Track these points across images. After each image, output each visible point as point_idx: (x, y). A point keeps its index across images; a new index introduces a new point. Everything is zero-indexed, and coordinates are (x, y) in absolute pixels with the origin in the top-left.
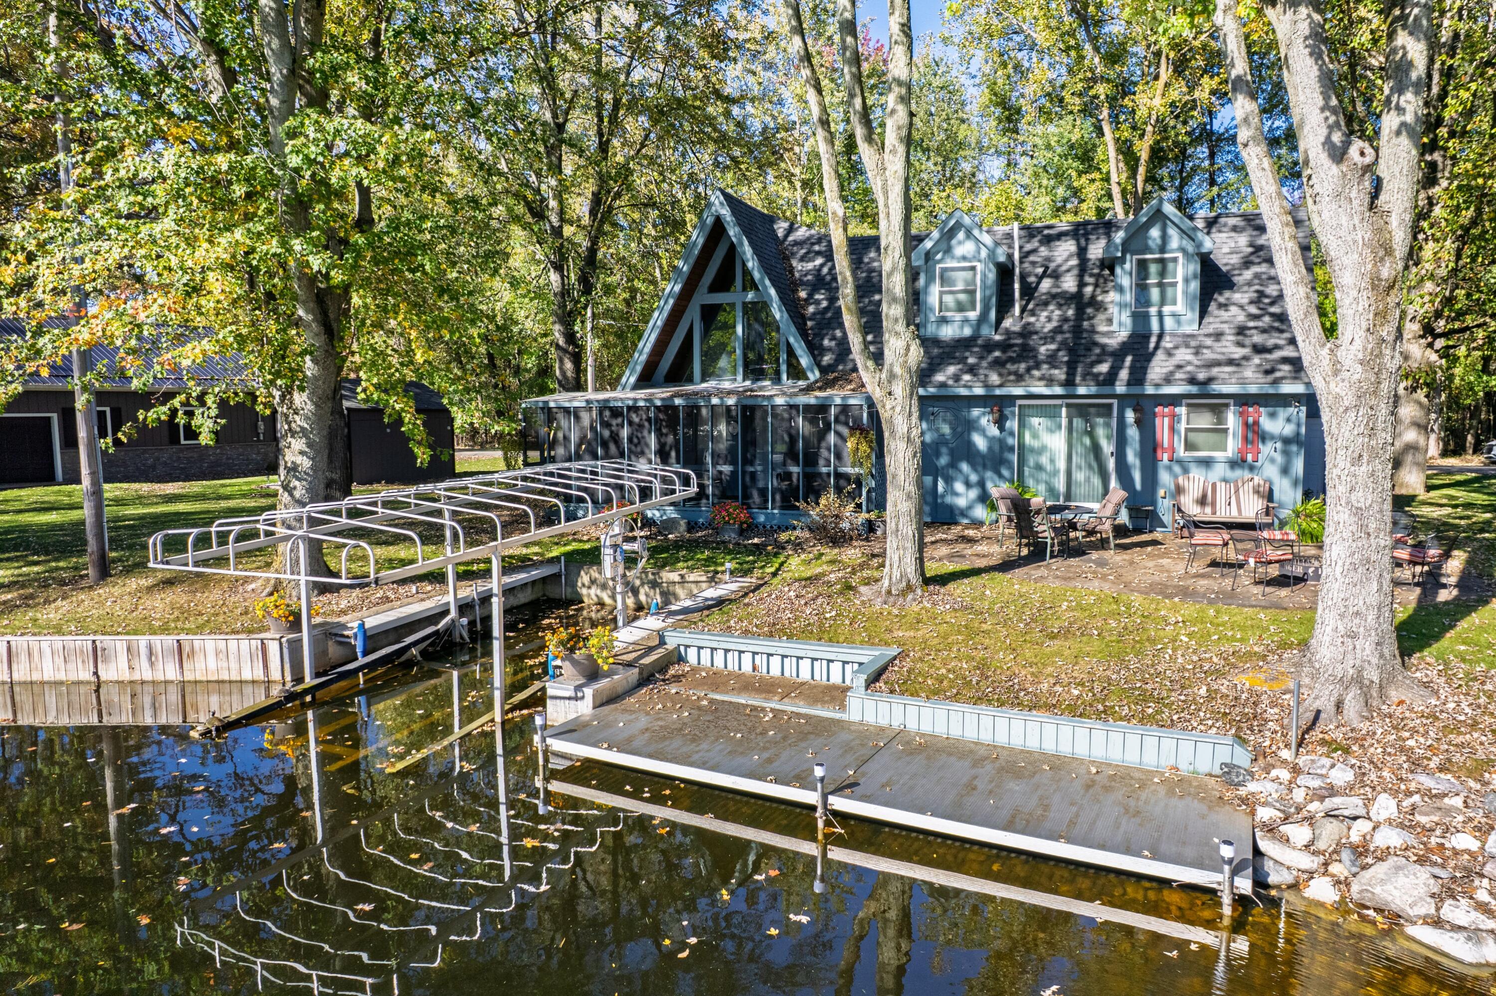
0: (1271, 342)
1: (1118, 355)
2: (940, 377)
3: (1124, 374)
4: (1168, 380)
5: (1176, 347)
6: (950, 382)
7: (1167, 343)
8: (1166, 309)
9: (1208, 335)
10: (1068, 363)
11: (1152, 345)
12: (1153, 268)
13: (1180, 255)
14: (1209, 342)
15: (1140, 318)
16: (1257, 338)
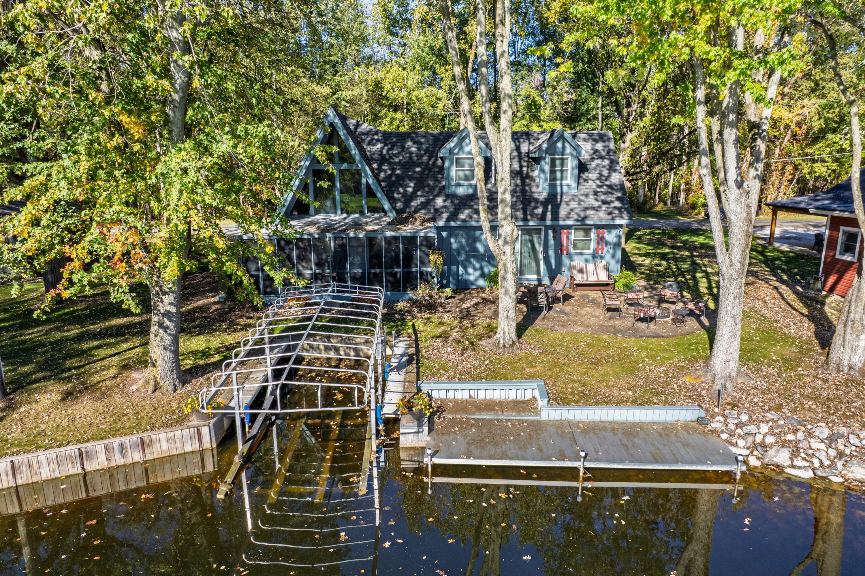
0: (609, 199)
1: (545, 204)
2: (462, 216)
3: (549, 215)
4: (568, 217)
5: (570, 201)
6: (467, 219)
7: (565, 199)
8: (564, 182)
9: (582, 195)
10: (523, 208)
11: (559, 200)
12: (558, 162)
13: (570, 157)
14: (582, 198)
15: (552, 186)
16: (603, 197)
